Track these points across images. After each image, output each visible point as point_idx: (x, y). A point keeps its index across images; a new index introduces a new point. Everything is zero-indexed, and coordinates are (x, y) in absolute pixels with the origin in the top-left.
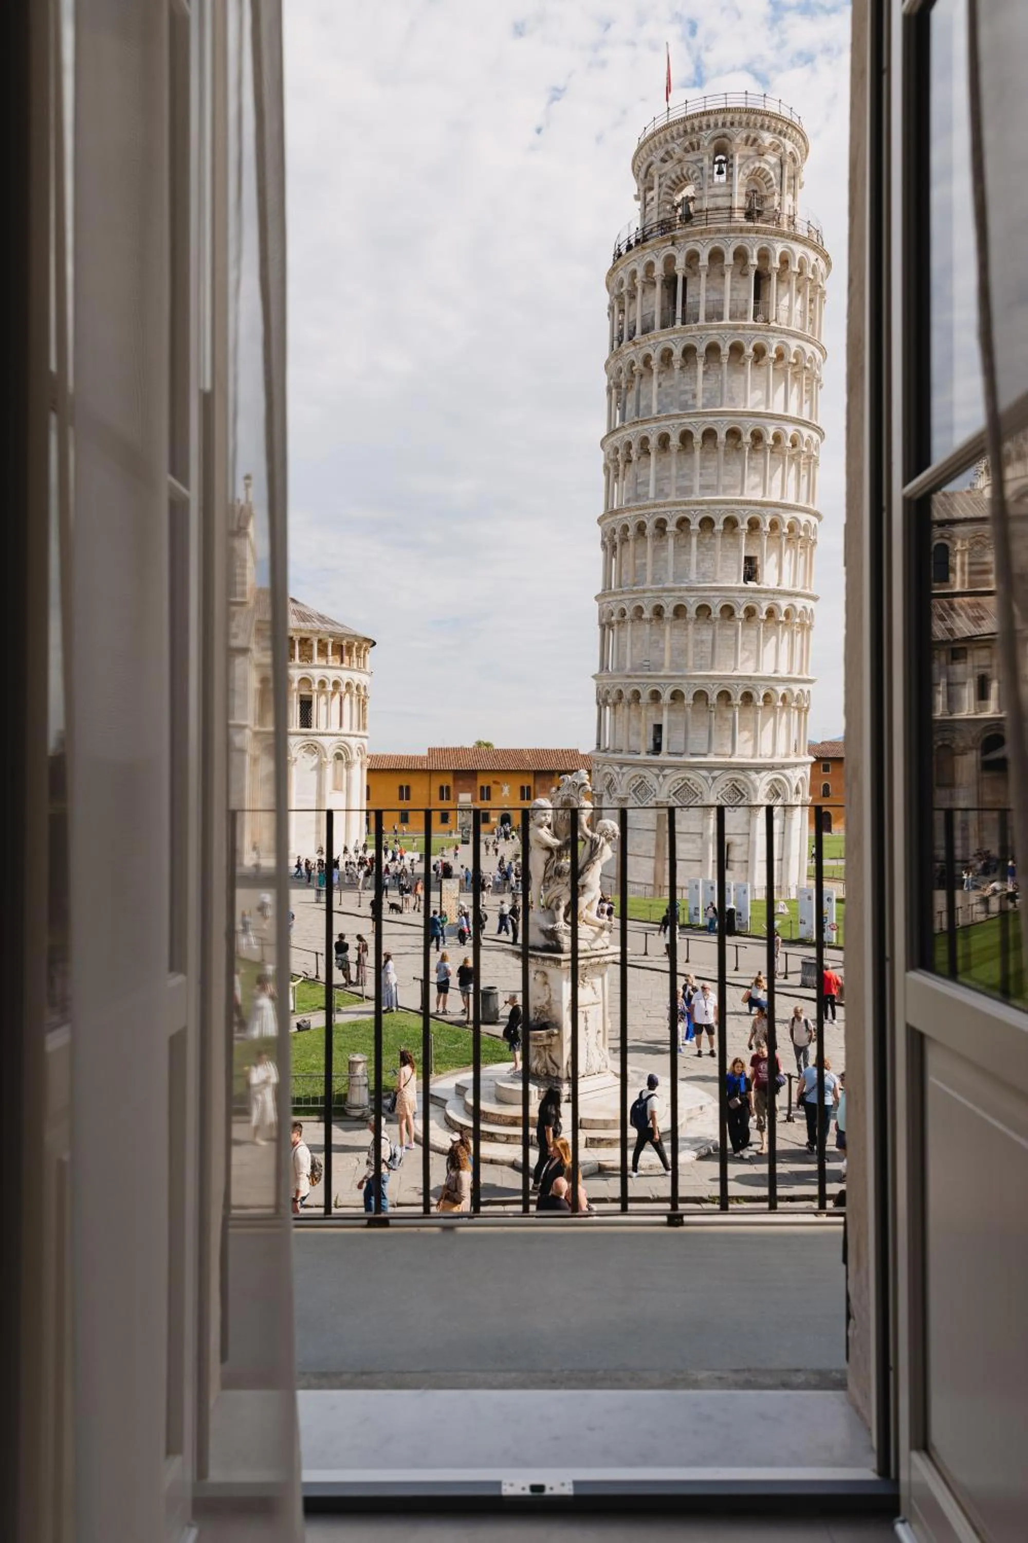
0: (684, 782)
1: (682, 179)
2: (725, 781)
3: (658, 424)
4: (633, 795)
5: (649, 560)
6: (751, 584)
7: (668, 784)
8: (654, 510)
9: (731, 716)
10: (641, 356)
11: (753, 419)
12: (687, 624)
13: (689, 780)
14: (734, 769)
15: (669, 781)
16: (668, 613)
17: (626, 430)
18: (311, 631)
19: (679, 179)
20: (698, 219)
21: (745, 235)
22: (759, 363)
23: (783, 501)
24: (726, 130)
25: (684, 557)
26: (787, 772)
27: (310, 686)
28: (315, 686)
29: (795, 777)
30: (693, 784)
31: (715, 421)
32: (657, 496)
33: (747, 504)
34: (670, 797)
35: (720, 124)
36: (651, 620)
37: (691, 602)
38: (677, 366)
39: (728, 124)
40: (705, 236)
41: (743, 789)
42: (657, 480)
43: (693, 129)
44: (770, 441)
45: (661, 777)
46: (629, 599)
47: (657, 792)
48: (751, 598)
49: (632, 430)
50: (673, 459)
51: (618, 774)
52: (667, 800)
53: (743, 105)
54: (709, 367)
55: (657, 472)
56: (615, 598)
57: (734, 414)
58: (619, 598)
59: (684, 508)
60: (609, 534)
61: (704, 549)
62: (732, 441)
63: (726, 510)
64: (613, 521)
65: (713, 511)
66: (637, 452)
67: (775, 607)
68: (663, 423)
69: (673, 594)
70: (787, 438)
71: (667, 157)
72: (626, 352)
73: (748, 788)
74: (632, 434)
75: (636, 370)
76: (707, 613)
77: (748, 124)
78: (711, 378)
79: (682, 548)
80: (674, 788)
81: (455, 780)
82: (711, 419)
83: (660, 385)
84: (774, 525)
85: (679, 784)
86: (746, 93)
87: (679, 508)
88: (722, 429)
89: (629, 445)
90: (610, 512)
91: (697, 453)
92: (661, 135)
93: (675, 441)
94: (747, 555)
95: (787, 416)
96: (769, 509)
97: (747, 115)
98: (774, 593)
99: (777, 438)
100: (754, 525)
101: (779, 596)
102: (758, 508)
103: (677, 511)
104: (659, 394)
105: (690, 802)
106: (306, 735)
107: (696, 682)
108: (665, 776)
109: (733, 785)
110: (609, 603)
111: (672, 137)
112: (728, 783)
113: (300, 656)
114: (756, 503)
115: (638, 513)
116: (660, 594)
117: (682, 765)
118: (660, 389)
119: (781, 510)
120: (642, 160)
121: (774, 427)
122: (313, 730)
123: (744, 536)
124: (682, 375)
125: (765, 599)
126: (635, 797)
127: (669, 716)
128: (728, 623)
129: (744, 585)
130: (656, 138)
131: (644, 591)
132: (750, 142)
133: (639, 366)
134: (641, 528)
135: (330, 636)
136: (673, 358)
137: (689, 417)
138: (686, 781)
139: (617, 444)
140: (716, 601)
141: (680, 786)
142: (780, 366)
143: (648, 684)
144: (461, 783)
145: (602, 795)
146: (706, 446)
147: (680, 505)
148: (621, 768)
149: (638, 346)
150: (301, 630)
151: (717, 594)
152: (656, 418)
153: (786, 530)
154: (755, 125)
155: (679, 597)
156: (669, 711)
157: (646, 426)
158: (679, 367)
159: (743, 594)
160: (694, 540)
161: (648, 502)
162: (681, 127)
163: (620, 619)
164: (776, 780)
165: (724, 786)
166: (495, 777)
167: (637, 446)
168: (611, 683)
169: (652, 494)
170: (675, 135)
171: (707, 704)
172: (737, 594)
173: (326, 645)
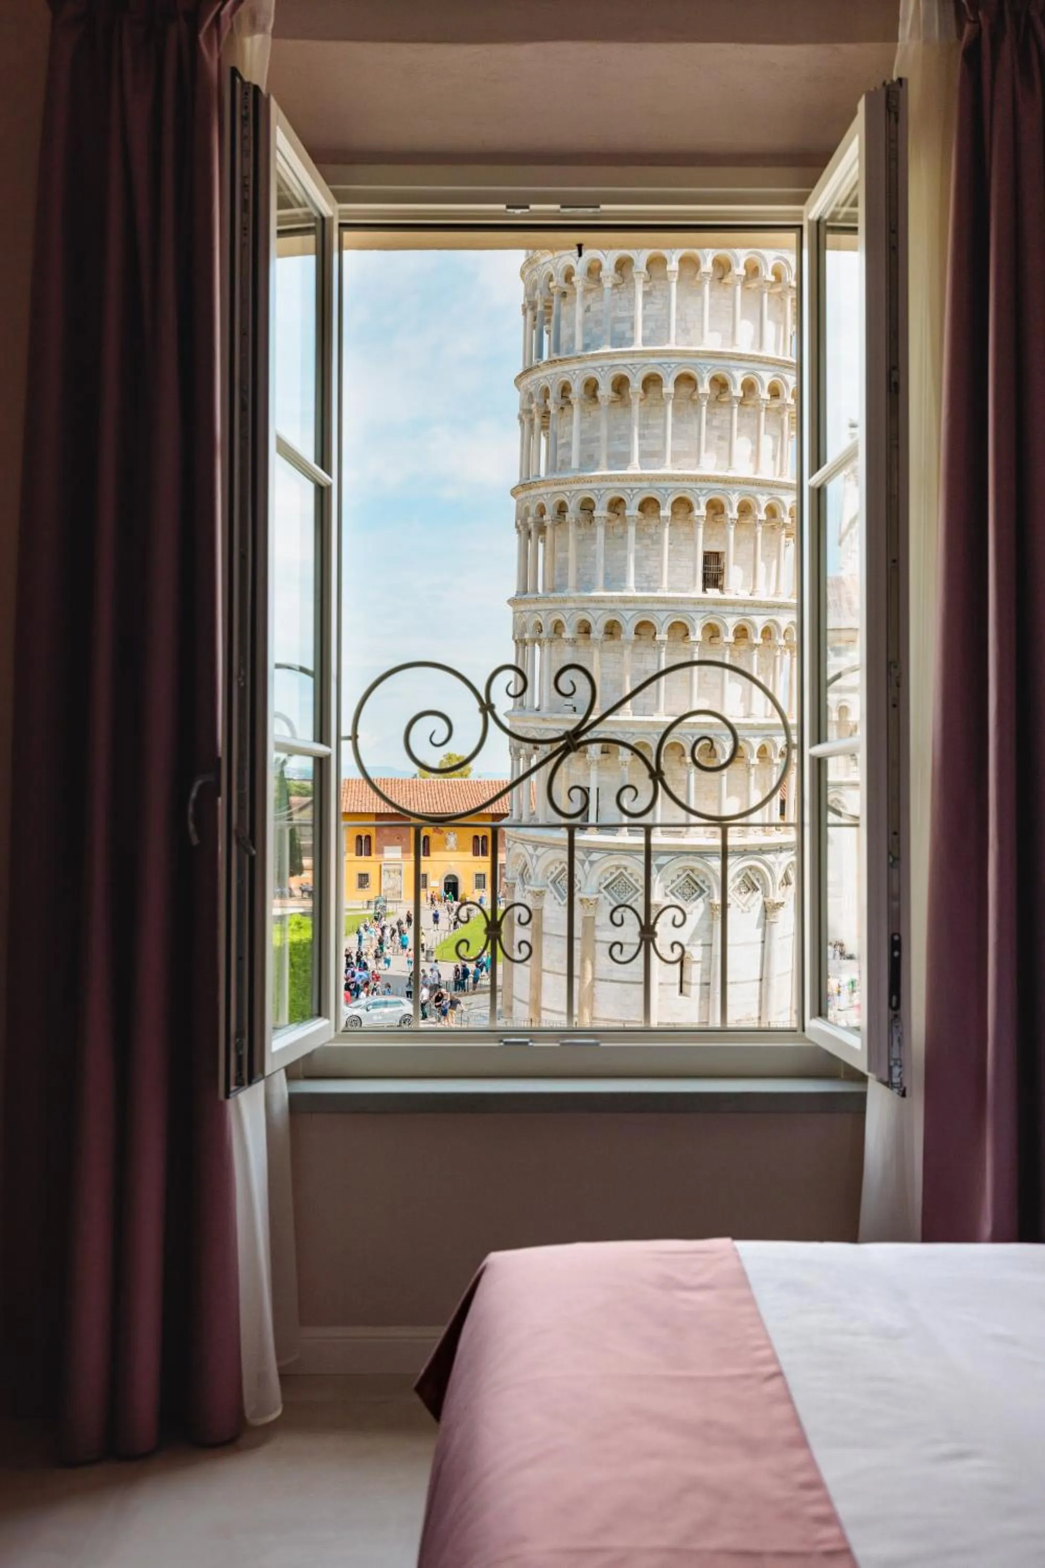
0: (619, 871)
2: (677, 870)
3: (582, 366)
4: (551, 887)
5: (572, 554)
6: (713, 593)
7: (599, 873)
8: (576, 487)
9: (685, 777)
10: (560, 267)
11: (713, 361)
12: (623, 647)
13: (625, 868)
14: (688, 853)
15: (599, 869)
16: (597, 632)
17: (541, 370)
22: (724, 281)
23: (758, 476)
25: (620, 553)
26: (769, 858)
29: (780, 863)
31: (660, 364)
32: (582, 467)
33: (704, 481)
34: (600, 892)
36: (575, 640)
37: (627, 618)
38: (607, 284)
41: (703, 882)
42: (583, 442)
44: (737, 392)
45: (587, 863)
46: (545, 610)
47: (583, 882)
48: (711, 613)
49: (550, 372)
50: (602, 414)
51: (531, 856)
52: (596, 896)
54: (654, 286)
55: (582, 432)
56: (528, 607)
57: (684, 354)
58: (533, 607)
59: (617, 484)
60: (523, 515)
61: (648, 542)
62: (685, 390)
63: (676, 489)
64: (528, 497)
65: (657, 489)
66: (556, 403)
67: (747, 626)
68: (590, 364)
69: (602, 605)
70: (763, 386)
72: (542, 261)
73: (709, 879)
74: (549, 377)
75: (554, 287)
76: (653, 634)
78: (656, 301)
79: (615, 540)
80: (606, 879)
81: (378, 827)
82: (655, 361)
83: (588, 310)
84: (745, 509)
85: (612, 874)
87: (610, 485)
88: (669, 376)
89: (546, 392)
90: (524, 486)
91: (636, 407)
93: (605, 391)
94: (707, 550)
95: (763, 357)
96: (736, 487)
98: (745, 606)
99: (749, 387)
100: (716, 508)
101: (754, 610)
102: (720, 486)
103: (608, 489)
104: (585, 322)
105: (627, 900)
108: (592, 863)
109: (688, 875)
110: (522, 612)
112: (680, 873)
114: (717, 480)
115: (556, 489)
116: (585, 605)
117: (616, 847)
118: (588, 314)
119: (755, 488)
121: (742, 372)
123: (701, 526)
124: (617, 296)
125: (733, 613)
126: (554, 891)
127: (599, 775)
128: (683, 645)
129: (700, 594)
131: (564, 600)
133: (558, 282)
134: (562, 509)
136: (602, 274)
137: (623, 357)
138: (622, 870)
139: (532, 389)
140: (662, 616)
141: (614, 876)
142: (753, 285)
144: (384, 832)
145: (514, 885)
146: (650, 395)
147: (611, 481)
148: (535, 848)
149: (557, 253)
151: (663, 606)
152: (579, 357)
153: (762, 516)
155: (611, 610)
156: (599, 768)
157: (566, 368)
158: (610, 285)
159: (700, 608)
160: (632, 530)
161: (569, 475)
163: (535, 636)
164: (751, 868)
165: (675, 877)
167: (556, 395)
168: (524, 727)
169: (575, 464)
172: (691, 607)
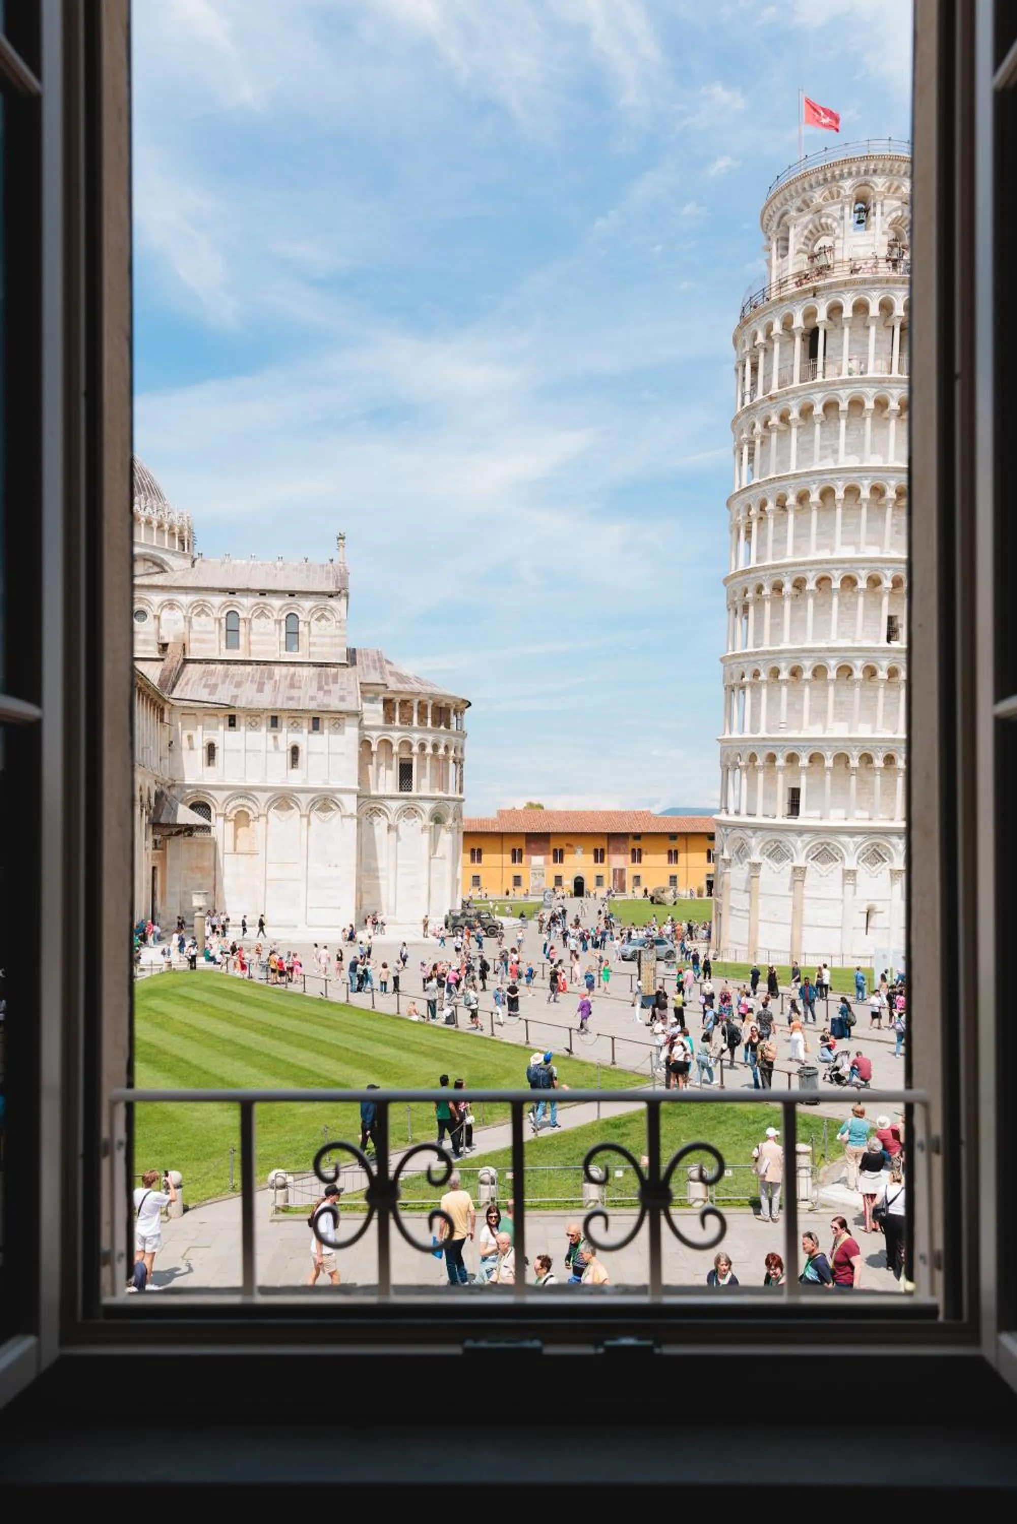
0: (823, 847)
1: (820, 229)
3: (796, 481)
5: (787, 619)
6: (892, 644)
7: (806, 850)
8: (792, 569)
10: (778, 411)
11: (898, 475)
12: (826, 685)
13: (829, 845)
15: (808, 846)
16: (806, 674)
18: (412, 693)
19: (817, 229)
20: (840, 269)
21: (891, 285)
24: (868, 178)
25: (824, 617)
27: (411, 749)
28: (415, 749)
30: (833, 849)
31: (858, 477)
32: (795, 554)
33: (892, 562)
34: (808, 862)
35: (862, 172)
36: (787, 681)
37: (831, 663)
38: (817, 421)
39: (871, 172)
40: (848, 288)
41: (885, 854)
42: (795, 537)
43: (833, 177)
45: (799, 842)
46: (762, 660)
47: (794, 855)
48: (895, 658)
49: (768, 487)
50: (811, 516)
51: (751, 838)
52: (805, 865)
53: (888, 153)
54: (851, 423)
55: (795, 530)
57: (875, 469)
59: (824, 566)
61: (844, 608)
62: (875, 498)
63: (869, 568)
64: (745, 580)
65: (856, 569)
66: (772, 509)
68: (802, 480)
69: (811, 654)
71: (803, 207)
73: (890, 853)
74: (767, 491)
75: (773, 425)
76: (847, 674)
77: (891, 171)
78: (853, 433)
79: (823, 607)
80: (813, 853)
81: (527, 842)
82: (855, 475)
83: (798, 441)
86: (890, 139)
87: (818, 567)
88: (865, 486)
89: (763, 503)
91: (838, 510)
92: (799, 184)
93: (814, 498)
94: (889, 614)
97: (890, 162)
100: (897, 583)
103: (816, 570)
105: (830, 868)
106: (407, 798)
107: (836, 744)
108: (803, 841)
109: (875, 850)
111: (811, 186)
112: (869, 847)
113: (400, 719)
114: (901, 562)
115: (773, 572)
116: (798, 655)
117: (823, 829)
120: (775, 209)
122: (414, 793)
123: (887, 595)
124: (823, 431)
127: (806, 779)
128: (869, 684)
129: (885, 645)
130: (793, 187)
131: (780, 652)
132: (892, 190)
133: (776, 421)
134: (777, 587)
135: (430, 698)
136: (813, 413)
137: (830, 473)
138: (825, 846)
139: (750, 502)
140: (858, 661)
141: (819, 850)
143: (785, 747)
144: (533, 846)
146: (847, 503)
147: (820, 564)
148: (754, 833)
149: (774, 401)
150: (401, 692)
151: (859, 654)
152: (793, 475)
154: (899, 172)
155: (819, 658)
156: (807, 774)
157: (783, 484)
158: (819, 421)
159: (886, 655)
160: (834, 599)
161: (784, 561)
162: (821, 177)
163: (753, 680)
165: (865, 851)
166: (569, 840)
167: (771, 504)
168: (742, 746)
169: (789, 552)
170: (814, 184)
171: (847, 767)
172: (878, 654)
173: (426, 707)
